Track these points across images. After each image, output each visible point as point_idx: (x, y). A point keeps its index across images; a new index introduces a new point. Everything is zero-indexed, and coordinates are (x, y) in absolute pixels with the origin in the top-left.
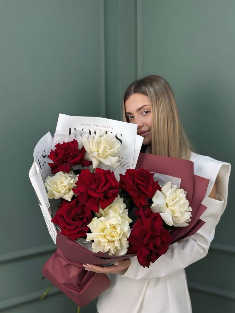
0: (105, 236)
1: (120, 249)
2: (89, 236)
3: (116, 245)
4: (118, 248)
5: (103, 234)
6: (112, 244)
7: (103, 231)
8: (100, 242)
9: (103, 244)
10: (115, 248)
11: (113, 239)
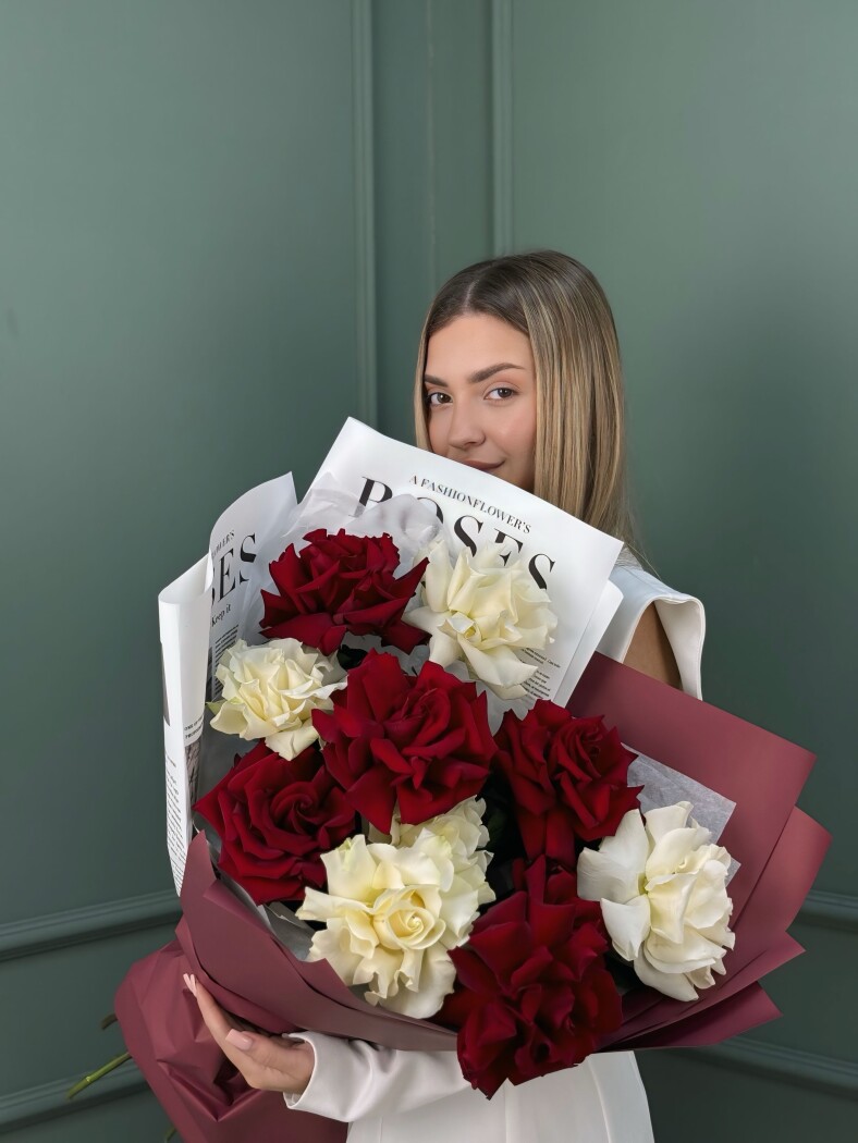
0: (372, 917)
1: (415, 989)
2: (313, 904)
3: (402, 970)
4: (409, 984)
5: (368, 910)
6: (391, 961)
7: (371, 898)
8: (345, 935)
9: (355, 949)
10: (396, 979)
11: (401, 943)
